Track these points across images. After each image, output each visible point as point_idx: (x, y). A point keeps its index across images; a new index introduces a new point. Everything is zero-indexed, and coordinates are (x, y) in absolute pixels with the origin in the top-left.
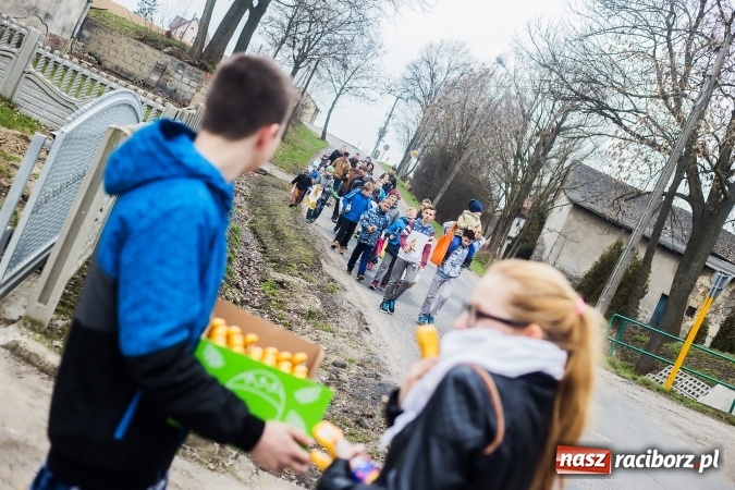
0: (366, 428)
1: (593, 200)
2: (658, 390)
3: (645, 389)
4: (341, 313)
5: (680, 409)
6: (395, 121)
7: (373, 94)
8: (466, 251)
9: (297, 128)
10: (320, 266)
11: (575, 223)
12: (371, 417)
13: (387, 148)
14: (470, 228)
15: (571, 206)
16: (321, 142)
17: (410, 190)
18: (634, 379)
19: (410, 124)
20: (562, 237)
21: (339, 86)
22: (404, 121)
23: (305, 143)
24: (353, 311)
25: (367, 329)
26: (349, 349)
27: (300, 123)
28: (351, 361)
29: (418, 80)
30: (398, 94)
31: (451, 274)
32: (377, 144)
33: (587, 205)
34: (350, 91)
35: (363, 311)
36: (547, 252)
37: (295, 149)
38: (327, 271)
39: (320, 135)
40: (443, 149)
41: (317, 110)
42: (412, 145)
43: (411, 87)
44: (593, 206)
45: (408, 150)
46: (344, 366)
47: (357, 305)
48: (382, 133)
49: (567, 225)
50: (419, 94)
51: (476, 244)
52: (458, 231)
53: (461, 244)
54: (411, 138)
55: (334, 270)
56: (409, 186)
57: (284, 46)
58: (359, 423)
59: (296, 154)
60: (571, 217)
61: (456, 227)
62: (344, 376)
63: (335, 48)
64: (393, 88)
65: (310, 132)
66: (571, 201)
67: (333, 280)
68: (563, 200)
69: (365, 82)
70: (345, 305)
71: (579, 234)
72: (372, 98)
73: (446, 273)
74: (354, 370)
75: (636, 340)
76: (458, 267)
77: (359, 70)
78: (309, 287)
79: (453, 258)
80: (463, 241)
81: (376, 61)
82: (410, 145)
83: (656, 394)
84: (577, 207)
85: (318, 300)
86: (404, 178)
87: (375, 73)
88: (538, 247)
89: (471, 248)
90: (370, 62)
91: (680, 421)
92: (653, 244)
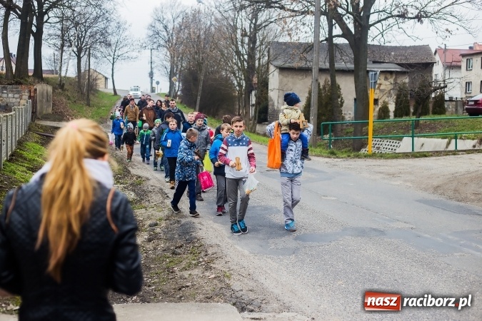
0: (179, 254)
1: (289, 60)
2: (365, 157)
3: (357, 159)
4: (149, 194)
5: (382, 162)
6: (155, 64)
7: (134, 54)
8: (299, 143)
9: (97, 95)
10: (129, 172)
11: (285, 79)
12: (181, 246)
13: (158, 83)
14: (293, 121)
15: (278, 70)
16: (116, 97)
17: (181, 102)
18: (349, 156)
19: (165, 62)
20: (281, 91)
21: (111, 58)
22: (160, 63)
23: (105, 101)
24: (156, 189)
25: (168, 197)
26: (157, 213)
27: (97, 91)
28: (160, 220)
29: (158, 34)
30: (150, 47)
31: (296, 171)
32: (152, 83)
33: (287, 65)
34: (119, 58)
35: (162, 187)
36: (276, 104)
37: (99, 108)
38: (135, 173)
39: (113, 92)
40: (189, 69)
41: (106, 79)
42: (172, 75)
43: (155, 40)
44: (291, 65)
45: (170, 79)
46: (156, 224)
47: (158, 185)
48: (151, 75)
49: (281, 82)
50: (162, 42)
51: (305, 133)
52: (284, 128)
53: (290, 139)
54: (169, 70)
55: (139, 171)
56: (180, 101)
57: (65, 48)
58: (174, 253)
59: (100, 111)
60: (281, 77)
61: (279, 125)
62: (158, 230)
63: (98, 36)
64: (144, 45)
65: (106, 94)
66: (277, 67)
67: (139, 177)
68: (272, 68)
69: (125, 49)
70: (150, 188)
71: (290, 84)
72: (135, 56)
73: (290, 171)
74: (163, 224)
75: (348, 133)
76: (299, 162)
77: (119, 43)
78: (125, 188)
79: (290, 155)
80: (291, 135)
81: (127, 33)
82: (170, 75)
83: (365, 159)
84: (282, 69)
85: (131, 193)
86: (175, 97)
87: (130, 41)
88: (270, 103)
89: (302, 138)
90: (124, 35)
91: (382, 169)
92: (333, 72)
